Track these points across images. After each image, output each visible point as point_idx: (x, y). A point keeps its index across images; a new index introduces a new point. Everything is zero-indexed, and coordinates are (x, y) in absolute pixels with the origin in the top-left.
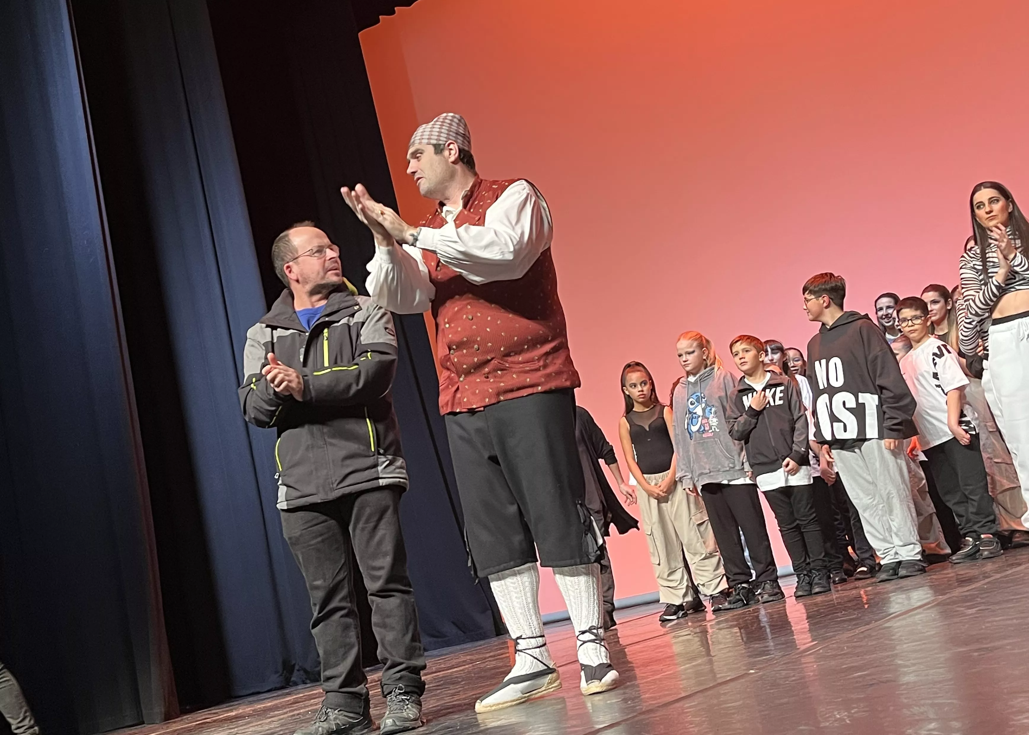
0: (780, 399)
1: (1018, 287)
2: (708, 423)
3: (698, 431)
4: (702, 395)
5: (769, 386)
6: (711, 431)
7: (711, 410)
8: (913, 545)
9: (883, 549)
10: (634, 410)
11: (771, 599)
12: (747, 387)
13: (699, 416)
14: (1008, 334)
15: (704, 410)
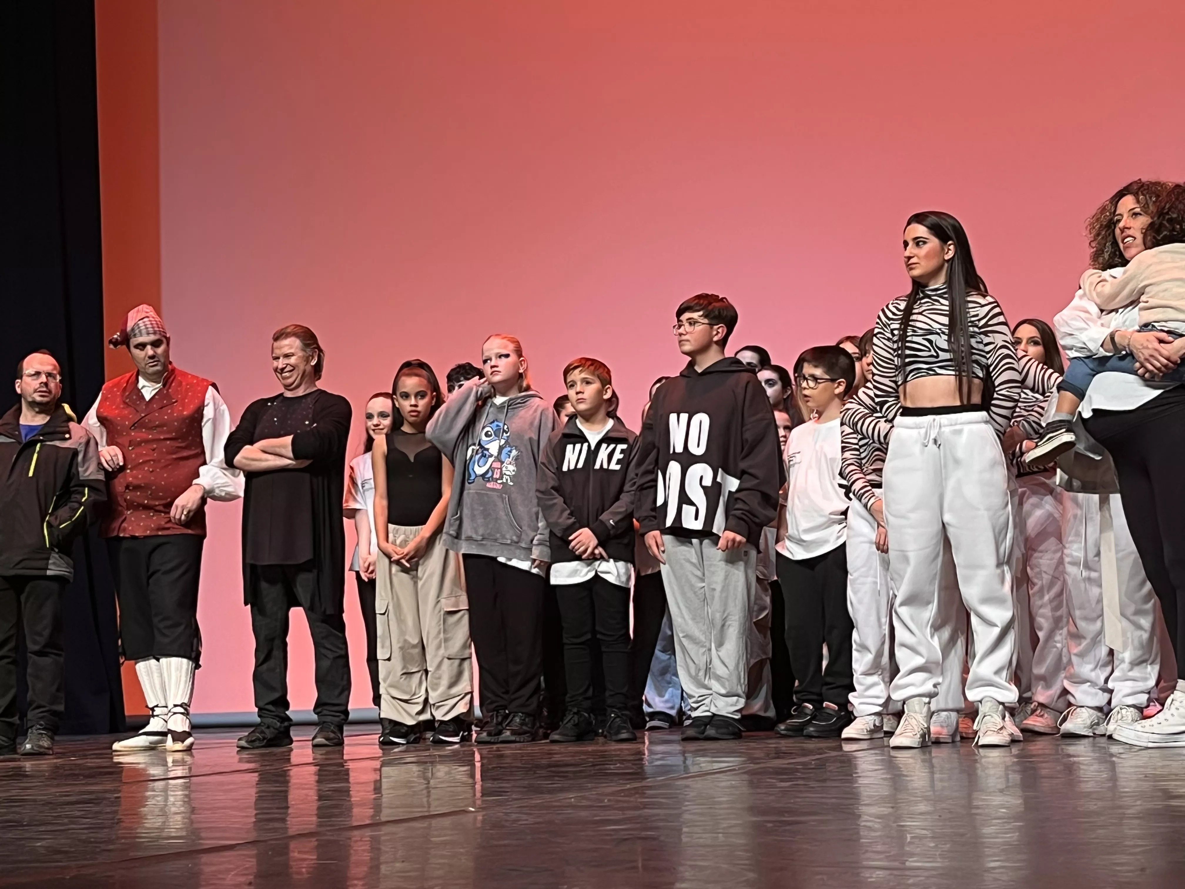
0: (619, 462)
1: (939, 371)
2: (501, 469)
3: (483, 476)
4: (506, 427)
5: (607, 439)
6: (499, 481)
7: (510, 452)
8: (735, 698)
9: (697, 696)
10: (402, 428)
11: (513, 738)
12: (577, 433)
13: (491, 456)
14: (914, 433)
15: (501, 448)
